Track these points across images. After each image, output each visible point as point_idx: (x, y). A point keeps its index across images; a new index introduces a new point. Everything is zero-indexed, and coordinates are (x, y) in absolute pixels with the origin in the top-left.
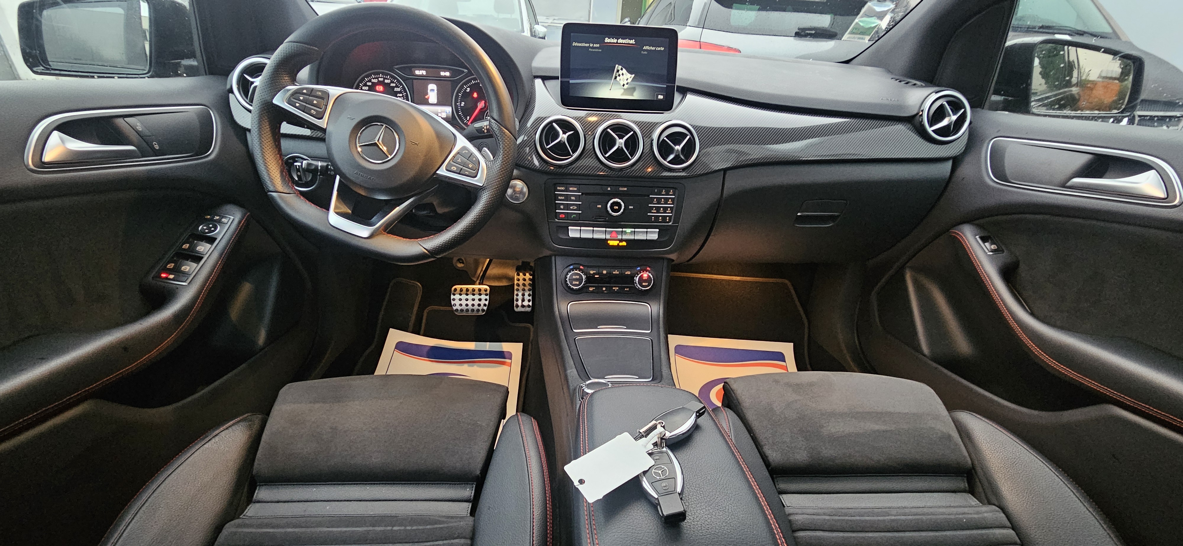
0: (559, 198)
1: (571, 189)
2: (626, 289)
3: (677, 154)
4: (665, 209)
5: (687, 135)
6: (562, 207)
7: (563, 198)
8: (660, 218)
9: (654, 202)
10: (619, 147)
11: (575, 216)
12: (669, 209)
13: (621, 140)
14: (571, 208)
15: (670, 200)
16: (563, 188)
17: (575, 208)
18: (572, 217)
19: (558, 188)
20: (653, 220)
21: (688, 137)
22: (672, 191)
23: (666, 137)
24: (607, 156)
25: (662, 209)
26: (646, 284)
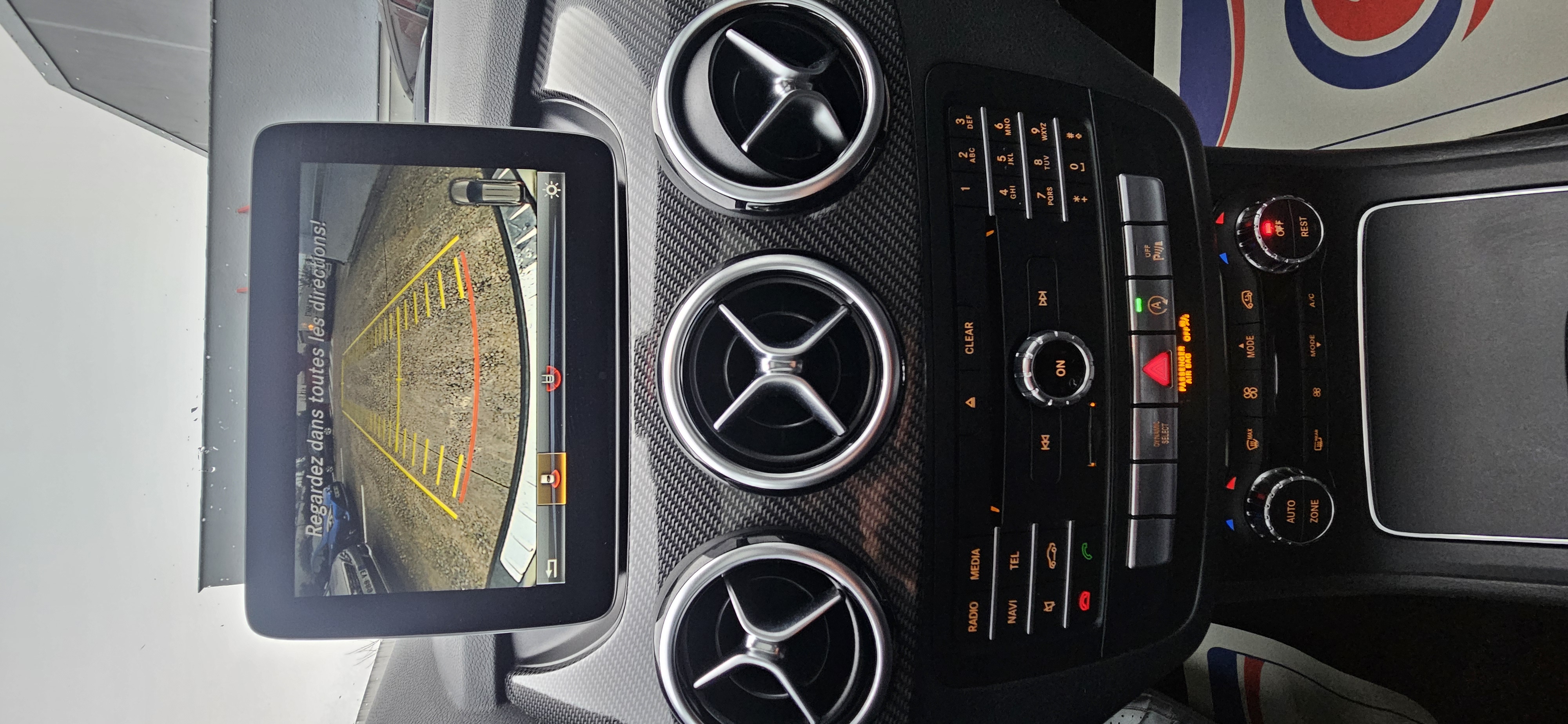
0: (1011, 621)
1: (975, 573)
2: (1312, 305)
3: (810, 86)
4: (1037, 147)
5: (724, 40)
6: (1049, 607)
7: (1013, 605)
8: (1074, 167)
9: (1014, 197)
10: (795, 373)
11: (1084, 547)
12: (1034, 131)
13: (765, 365)
14: (1052, 565)
15: (999, 126)
16: (973, 610)
17: (1052, 548)
18: (1088, 557)
19: (972, 629)
20: (1084, 199)
21: (731, 35)
22: (958, 121)
23: (738, 141)
24: (840, 430)
25: (1038, 162)
26: (1303, 222)
